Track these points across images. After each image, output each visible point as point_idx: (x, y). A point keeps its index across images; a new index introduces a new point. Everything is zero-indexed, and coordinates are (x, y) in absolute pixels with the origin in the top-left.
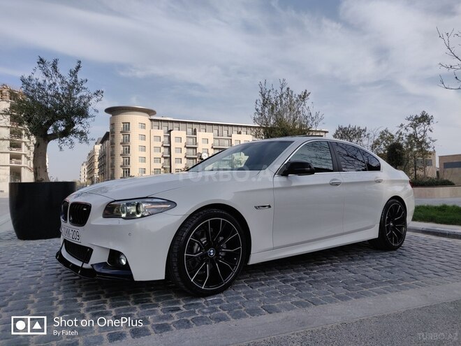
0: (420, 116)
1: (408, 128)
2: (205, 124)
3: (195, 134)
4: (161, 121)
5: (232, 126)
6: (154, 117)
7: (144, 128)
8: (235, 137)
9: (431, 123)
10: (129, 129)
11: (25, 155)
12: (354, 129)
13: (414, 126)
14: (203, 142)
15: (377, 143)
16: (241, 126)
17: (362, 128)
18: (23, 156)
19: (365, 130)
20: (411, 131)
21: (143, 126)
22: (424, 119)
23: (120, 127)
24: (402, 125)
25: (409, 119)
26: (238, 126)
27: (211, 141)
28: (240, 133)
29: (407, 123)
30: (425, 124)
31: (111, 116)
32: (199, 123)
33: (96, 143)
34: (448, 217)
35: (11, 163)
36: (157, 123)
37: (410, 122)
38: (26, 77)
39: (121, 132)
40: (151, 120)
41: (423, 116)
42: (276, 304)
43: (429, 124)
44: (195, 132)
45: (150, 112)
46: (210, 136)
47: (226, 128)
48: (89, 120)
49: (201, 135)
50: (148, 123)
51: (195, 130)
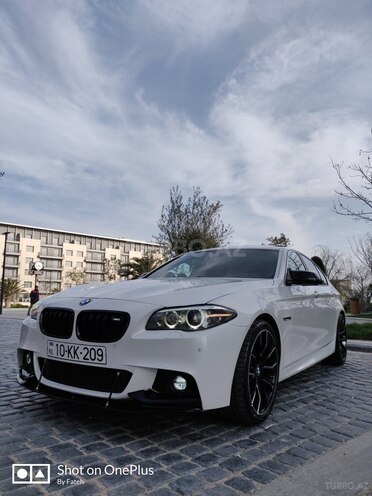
2: (32, 229)
3: (19, 240)
5: (64, 234)
8: (67, 246)
14: (28, 250)
16: (75, 235)
26: (70, 234)
27: (38, 250)
28: (73, 242)
32: (25, 228)
44: (18, 238)
46: (37, 243)
47: (57, 235)
49: (25, 241)
51: (18, 235)
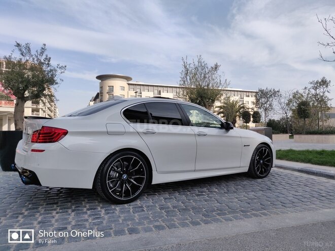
0: (320, 81)
1: (310, 90)
2: (167, 87)
3: (160, 94)
4: (136, 85)
6: (130, 82)
7: (124, 90)
9: (329, 86)
10: (113, 91)
11: (42, 109)
12: (270, 91)
13: (315, 88)
15: (290, 101)
17: (276, 90)
18: (40, 110)
19: (278, 91)
20: (313, 92)
21: (123, 88)
22: (324, 83)
23: (107, 89)
24: (306, 88)
25: (311, 83)
29: (310, 86)
30: (324, 86)
31: (100, 81)
32: (163, 86)
33: (91, 101)
34: (321, 159)
35: (32, 114)
36: (132, 86)
37: (313, 85)
38: (7, 56)
39: (107, 93)
40: (129, 84)
41: (322, 81)
42: (140, 227)
43: (327, 87)
45: (128, 79)
46: (171, 95)
48: (55, 86)
49: (164, 95)
50: (127, 86)
51: (160, 91)
